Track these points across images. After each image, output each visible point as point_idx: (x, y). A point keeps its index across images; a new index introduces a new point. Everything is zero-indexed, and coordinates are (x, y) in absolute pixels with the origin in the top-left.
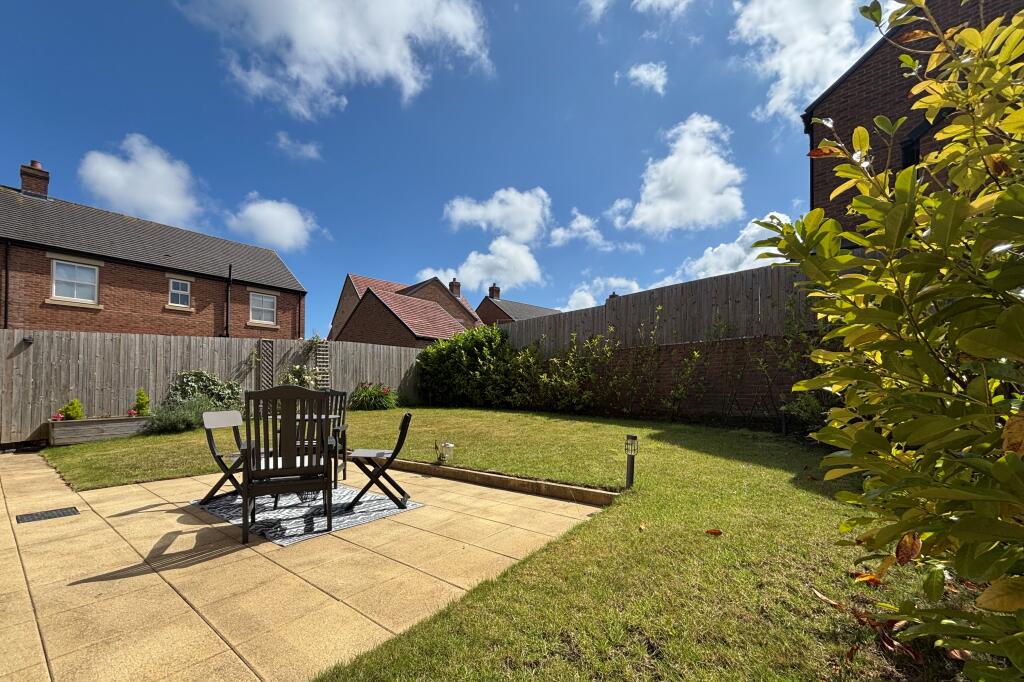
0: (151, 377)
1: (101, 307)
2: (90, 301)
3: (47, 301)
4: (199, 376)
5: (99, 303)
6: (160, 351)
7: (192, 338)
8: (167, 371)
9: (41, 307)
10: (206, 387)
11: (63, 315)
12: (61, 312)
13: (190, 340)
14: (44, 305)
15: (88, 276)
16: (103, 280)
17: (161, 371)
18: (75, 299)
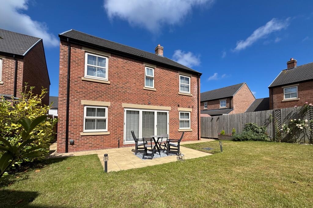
1: (299, 99)
2: (296, 98)
3: (283, 101)
4: (251, 125)
5: (298, 98)
6: (241, 118)
7: (249, 113)
8: (243, 123)
9: (281, 103)
10: (253, 128)
11: (287, 104)
12: (287, 103)
13: (248, 113)
14: (282, 102)
15: (294, 90)
16: (299, 90)
18: (291, 98)
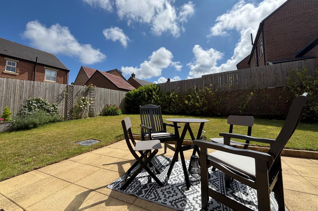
0: (12, 101)
6: (18, 88)
8: (21, 97)
10: (41, 106)
17: (17, 98)
